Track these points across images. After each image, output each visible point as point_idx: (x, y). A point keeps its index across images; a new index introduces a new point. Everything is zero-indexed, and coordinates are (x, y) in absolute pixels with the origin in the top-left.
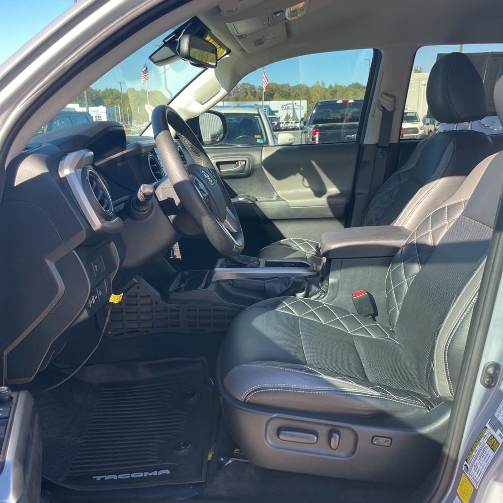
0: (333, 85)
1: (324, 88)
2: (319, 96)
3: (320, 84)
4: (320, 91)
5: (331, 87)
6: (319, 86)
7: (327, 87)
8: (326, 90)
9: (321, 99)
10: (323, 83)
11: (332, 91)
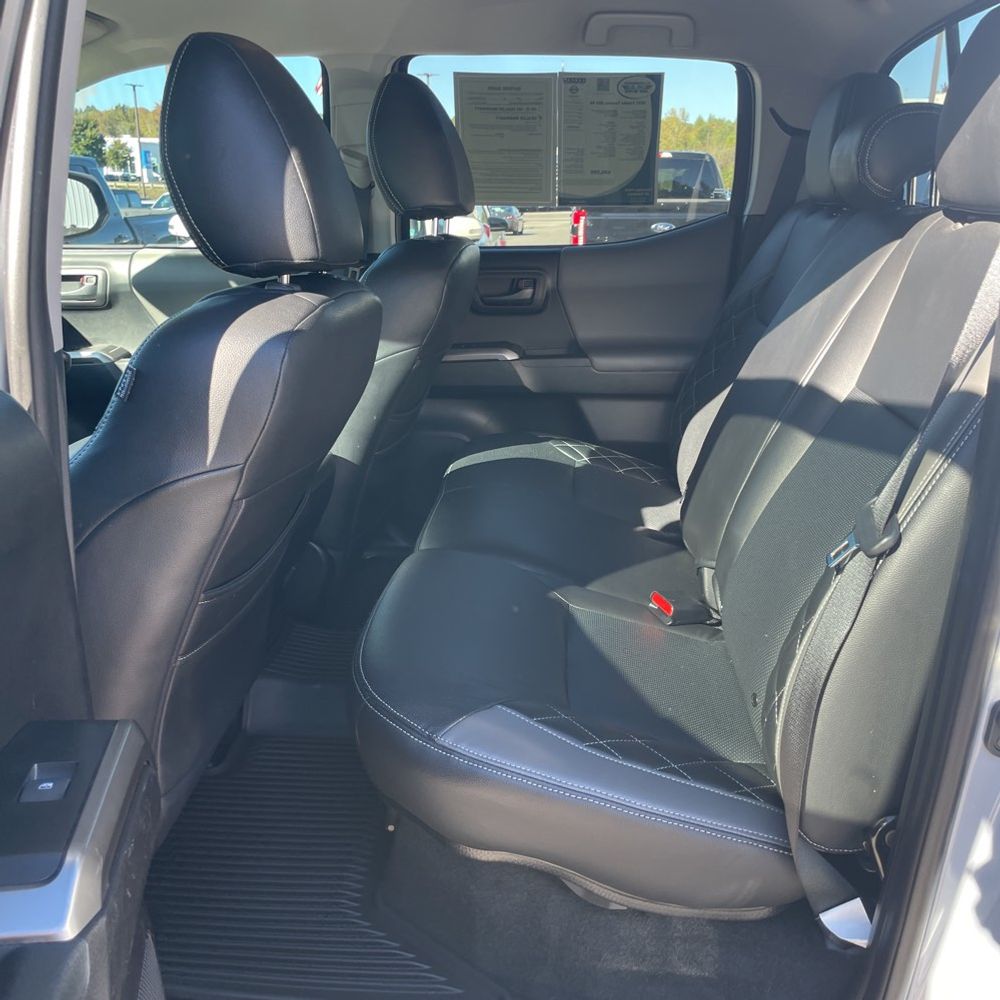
0: (706, 119)
1: (685, 124)
2: (674, 139)
3: (678, 114)
4: (676, 130)
5: (700, 121)
6: (677, 119)
7: (692, 120)
8: (690, 128)
9: (678, 146)
10: (684, 113)
11: (702, 130)
